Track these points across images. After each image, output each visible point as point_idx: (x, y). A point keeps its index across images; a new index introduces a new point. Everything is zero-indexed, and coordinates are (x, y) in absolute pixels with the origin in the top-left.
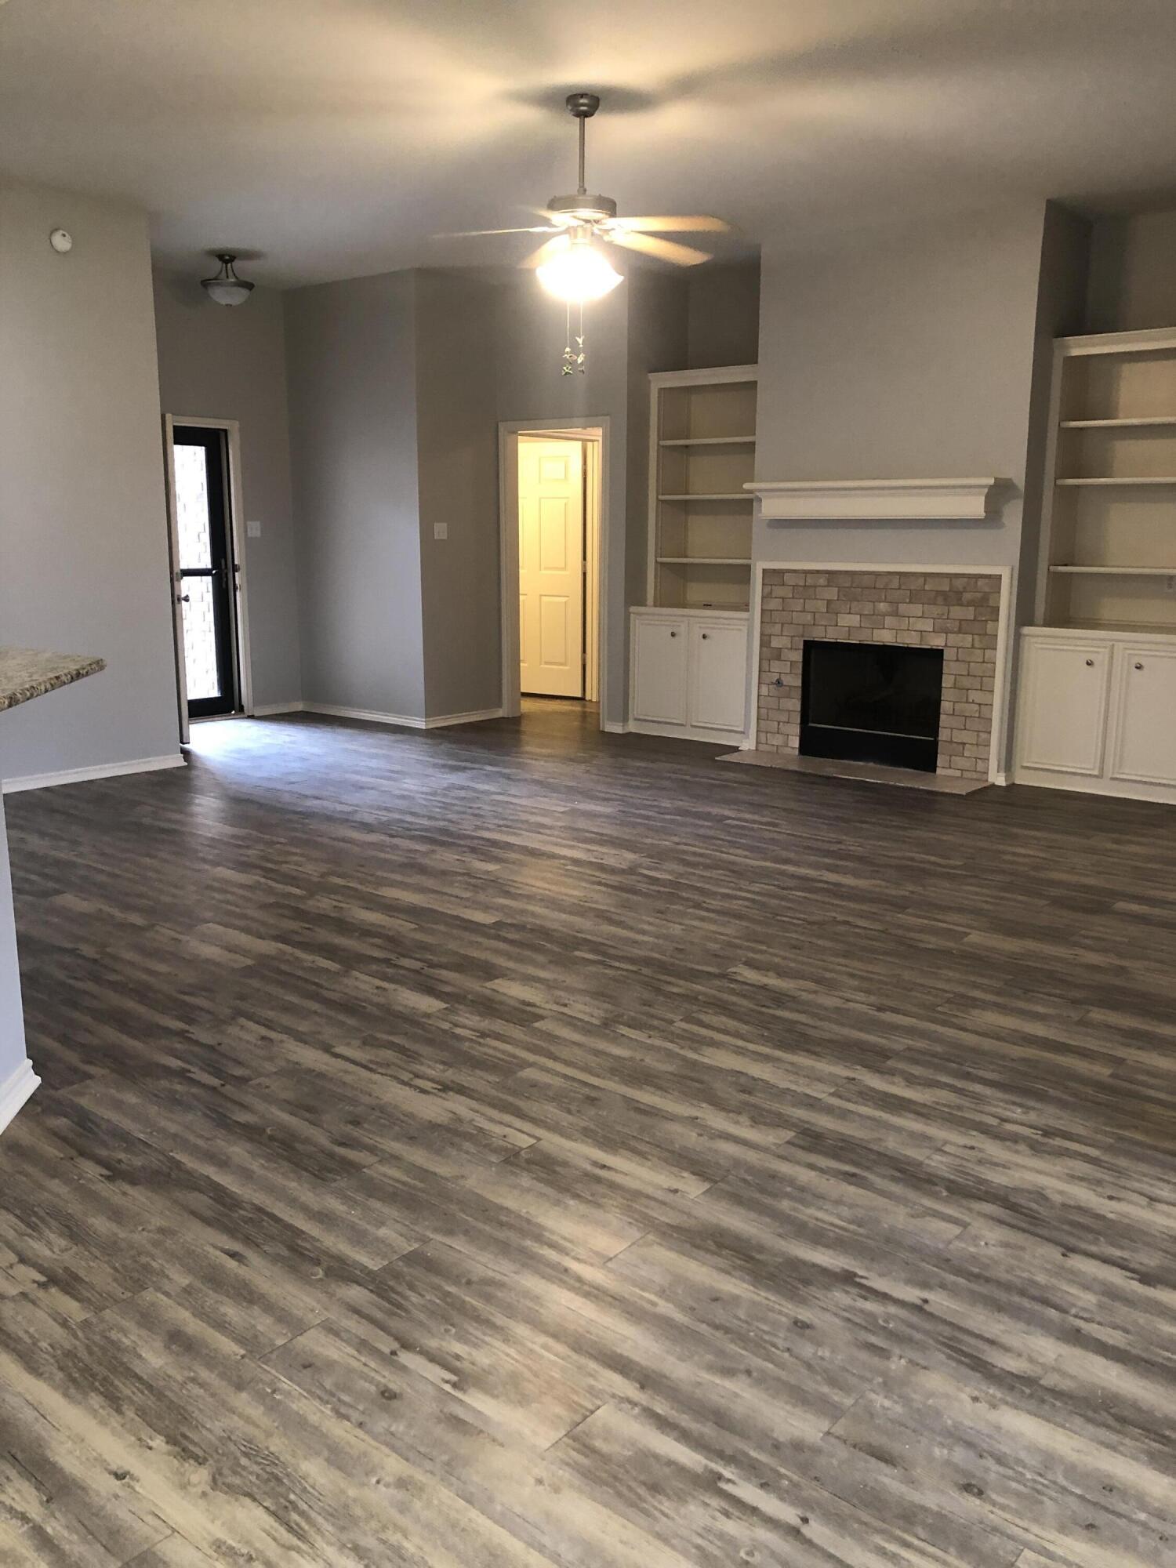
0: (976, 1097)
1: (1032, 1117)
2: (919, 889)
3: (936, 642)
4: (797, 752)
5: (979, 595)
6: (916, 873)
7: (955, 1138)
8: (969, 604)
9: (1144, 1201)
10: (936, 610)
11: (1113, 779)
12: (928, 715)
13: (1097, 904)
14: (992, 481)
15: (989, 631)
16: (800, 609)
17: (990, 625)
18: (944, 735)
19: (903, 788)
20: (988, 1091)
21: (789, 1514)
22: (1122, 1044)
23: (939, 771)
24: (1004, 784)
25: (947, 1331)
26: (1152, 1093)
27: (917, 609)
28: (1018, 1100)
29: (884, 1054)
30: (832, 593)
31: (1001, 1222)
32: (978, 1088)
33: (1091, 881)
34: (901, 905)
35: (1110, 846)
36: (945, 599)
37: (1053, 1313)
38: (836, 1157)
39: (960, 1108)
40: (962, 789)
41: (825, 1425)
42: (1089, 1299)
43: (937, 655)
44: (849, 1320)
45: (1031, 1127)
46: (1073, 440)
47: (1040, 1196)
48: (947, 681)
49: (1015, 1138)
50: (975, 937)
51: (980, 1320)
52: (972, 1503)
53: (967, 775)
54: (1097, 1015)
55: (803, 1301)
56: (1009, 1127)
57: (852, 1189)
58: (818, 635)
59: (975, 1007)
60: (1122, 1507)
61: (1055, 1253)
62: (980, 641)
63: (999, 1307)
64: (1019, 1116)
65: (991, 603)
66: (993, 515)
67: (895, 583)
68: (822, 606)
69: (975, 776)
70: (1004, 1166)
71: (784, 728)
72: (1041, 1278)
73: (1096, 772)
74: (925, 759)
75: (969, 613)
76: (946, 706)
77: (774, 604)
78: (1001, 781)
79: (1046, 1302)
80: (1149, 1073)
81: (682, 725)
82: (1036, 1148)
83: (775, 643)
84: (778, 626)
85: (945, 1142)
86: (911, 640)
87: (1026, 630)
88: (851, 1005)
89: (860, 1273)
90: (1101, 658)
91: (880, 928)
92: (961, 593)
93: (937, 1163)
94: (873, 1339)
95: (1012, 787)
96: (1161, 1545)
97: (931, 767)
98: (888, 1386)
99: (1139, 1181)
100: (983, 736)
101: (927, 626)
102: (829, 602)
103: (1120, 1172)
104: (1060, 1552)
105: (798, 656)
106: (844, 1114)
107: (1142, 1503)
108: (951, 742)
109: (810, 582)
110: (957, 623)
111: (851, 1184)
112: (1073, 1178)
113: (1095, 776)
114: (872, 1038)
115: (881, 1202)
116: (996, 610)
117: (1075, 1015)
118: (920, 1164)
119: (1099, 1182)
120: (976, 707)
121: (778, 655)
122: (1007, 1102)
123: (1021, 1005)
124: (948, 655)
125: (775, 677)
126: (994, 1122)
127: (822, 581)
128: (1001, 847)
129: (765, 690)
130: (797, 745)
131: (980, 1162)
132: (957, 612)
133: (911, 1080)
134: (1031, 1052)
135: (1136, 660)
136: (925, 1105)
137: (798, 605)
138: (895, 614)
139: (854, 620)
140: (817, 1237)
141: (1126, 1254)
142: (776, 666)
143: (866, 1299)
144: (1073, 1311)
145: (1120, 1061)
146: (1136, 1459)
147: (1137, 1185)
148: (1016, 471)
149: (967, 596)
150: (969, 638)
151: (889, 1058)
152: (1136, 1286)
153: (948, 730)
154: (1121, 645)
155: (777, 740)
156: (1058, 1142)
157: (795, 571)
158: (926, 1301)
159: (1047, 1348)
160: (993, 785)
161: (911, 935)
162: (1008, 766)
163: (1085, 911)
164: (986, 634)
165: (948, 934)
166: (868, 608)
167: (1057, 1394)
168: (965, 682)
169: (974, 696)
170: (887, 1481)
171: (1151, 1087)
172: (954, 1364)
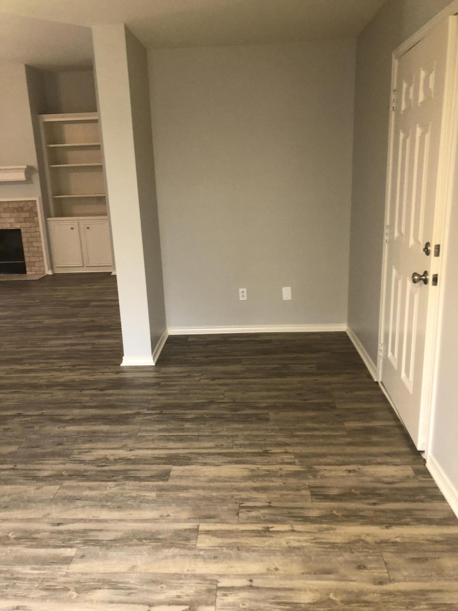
0: (52, 363)
1: (69, 363)
2: (26, 311)
5: (29, 208)
6: (23, 307)
7: (46, 375)
8: (26, 212)
9: (101, 374)
10: (15, 215)
11: (87, 266)
12: (19, 253)
13: (85, 304)
14: (25, 167)
18: (27, 260)
19: (15, 281)
20: (55, 361)
21: (11, 466)
22: (94, 339)
24: (51, 274)
25: (49, 417)
26: (103, 349)
28: (65, 360)
29: (22, 359)
31: (62, 390)
32: (52, 361)
33: (82, 299)
34: (20, 317)
35: (88, 287)
37: (78, 404)
38: (11, 389)
39: (47, 367)
40: (37, 278)
41: (18, 447)
42: (87, 398)
43: (18, 231)
44: (21, 424)
45: (69, 366)
46: (52, 151)
47: (73, 381)
48: (24, 240)
49: (65, 370)
50: (47, 322)
51: (59, 412)
52: (61, 447)
53: (38, 273)
54: (86, 334)
55: (6, 424)
56: (63, 367)
57: (16, 395)
59: (50, 340)
60: (97, 435)
61: (79, 392)
62: (33, 225)
63: (64, 408)
64: (64, 364)
66: (29, 179)
69: (41, 273)
70: (62, 377)
72: (74, 398)
73: (81, 265)
74: (22, 269)
76: (25, 249)
78: (50, 273)
79: (76, 403)
80: (102, 345)
82: (71, 370)
85: (44, 376)
87: (49, 219)
88: (8, 349)
89: (22, 412)
90: (75, 226)
91: (14, 326)
93: (42, 382)
94: (28, 425)
95: (54, 275)
96: (107, 438)
97: (24, 272)
98: (34, 433)
99: (100, 370)
100: (41, 258)
103: (94, 369)
104: (83, 448)
106: (10, 378)
107: (102, 432)
110: (23, 219)
111: (16, 394)
112: (82, 374)
113: (80, 267)
114: (17, 356)
115: (26, 395)
117: (80, 335)
118: (37, 383)
119: (89, 373)
120: (36, 248)
122: (61, 362)
123: (64, 337)
124: (23, 231)
126: (58, 368)
128: (52, 294)
131: (55, 378)
132: (23, 215)
133: (31, 364)
134: (68, 348)
135: (87, 226)
136: (37, 369)
140: (8, 408)
141: (97, 387)
143: (25, 418)
144: (84, 402)
145: (94, 344)
146: (101, 425)
147: (99, 371)
148: (34, 163)
151: (23, 360)
152: (100, 392)
153: (28, 258)
154: (81, 221)
156: (77, 367)
158: (43, 413)
159: (76, 412)
160: (48, 275)
161: (25, 325)
162: (52, 267)
163: (81, 307)
164: (34, 222)
165: (39, 322)
167: (79, 419)
169: (35, 244)
170: (37, 451)
171: (104, 348)
172: (53, 423)
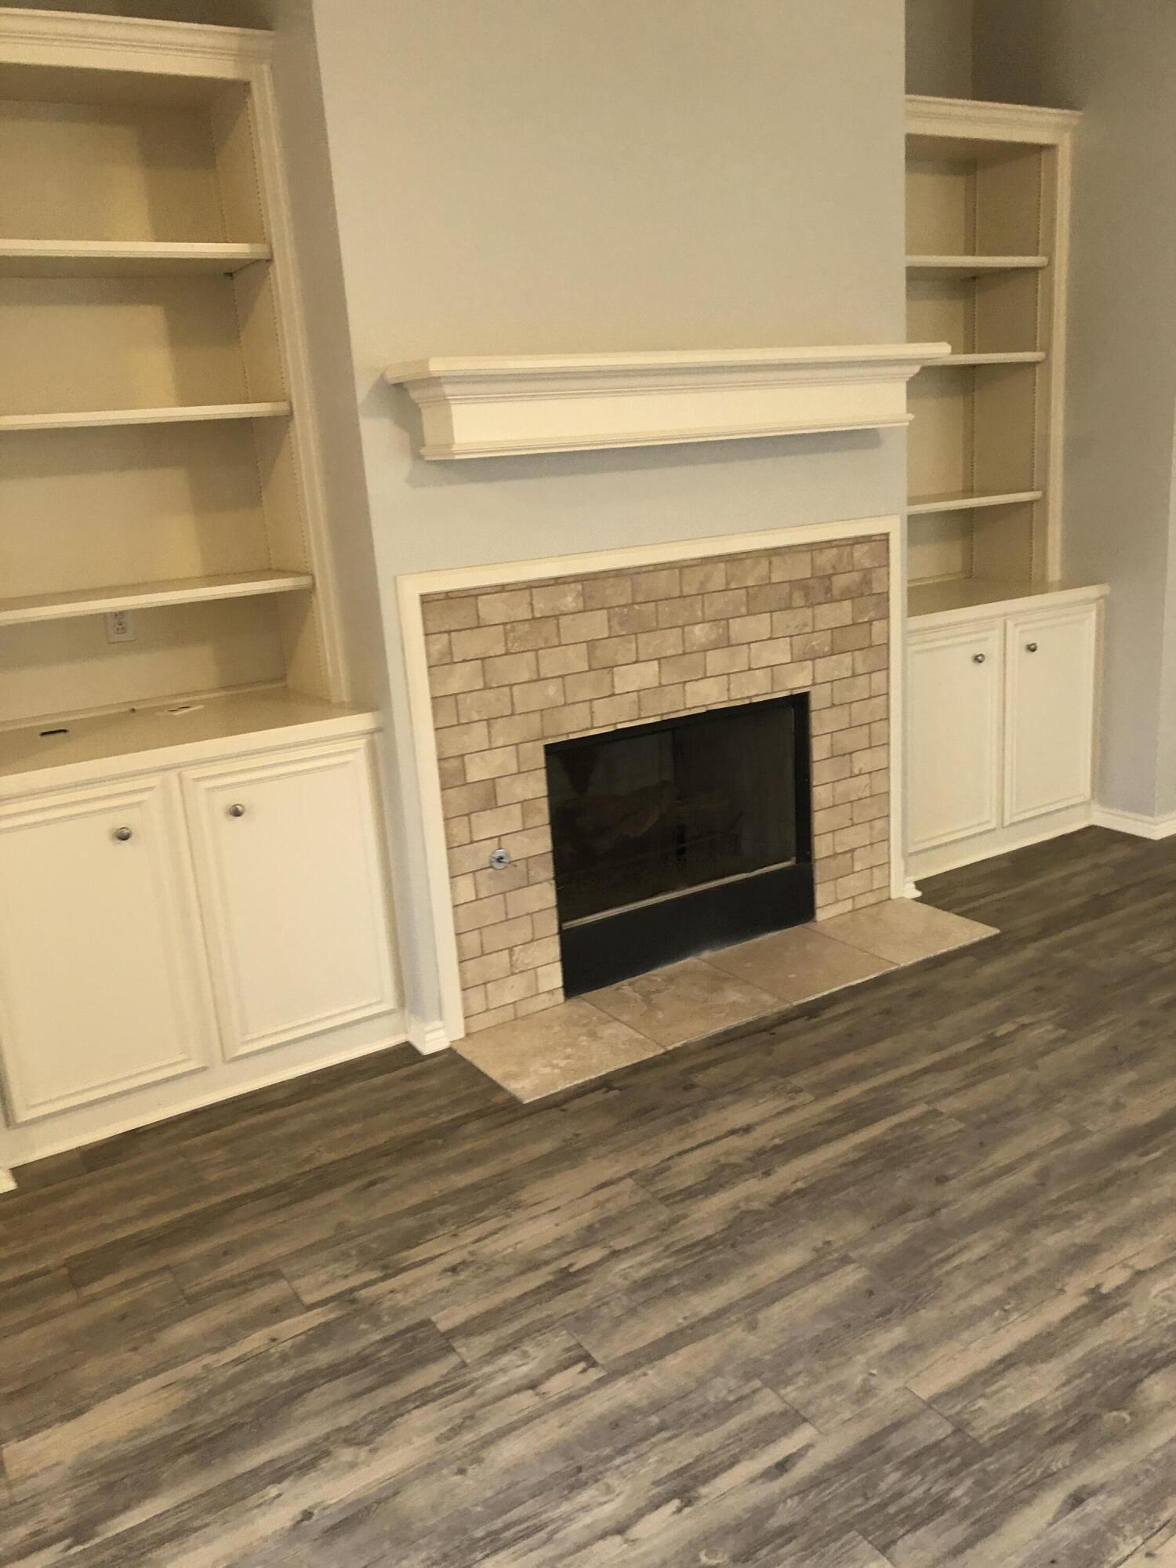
3: (796, 681)
4: (560, 996)
15: (877, 640)
16: (526, 677)
17: (877, 626)
23: (821, 915)
27: (759, 625)
30: (596, 624)
36: (806, 596)
58: (576, 725)
65: (877, 588)
67: (718, 580)
68: (575, 659)
71: (523, 957)
75: (843, 612)
77: (460, 679)
81: (204, 1069)
83: (477, 771)
84: (480, 730)
86: (756, 689)
92: (829, 577)
101: (779, 653)
102: (591, 644)
105: (536, 786)
108: (835, 855)
109: (541, 607)
116: (885, 597)
121: (489, 797)
125: (488, 851)
127: (570, 600)
129: (466, 887)
130: (558, 981)
137: (521, 669)
138: (725, 643)
139: (646, 674)
142: (488, 825)
149: (840, 582)
150: (847, 659)
155: (511, 991)
157: (502, 588)
166: (670, 642)
168: (848, 741)
